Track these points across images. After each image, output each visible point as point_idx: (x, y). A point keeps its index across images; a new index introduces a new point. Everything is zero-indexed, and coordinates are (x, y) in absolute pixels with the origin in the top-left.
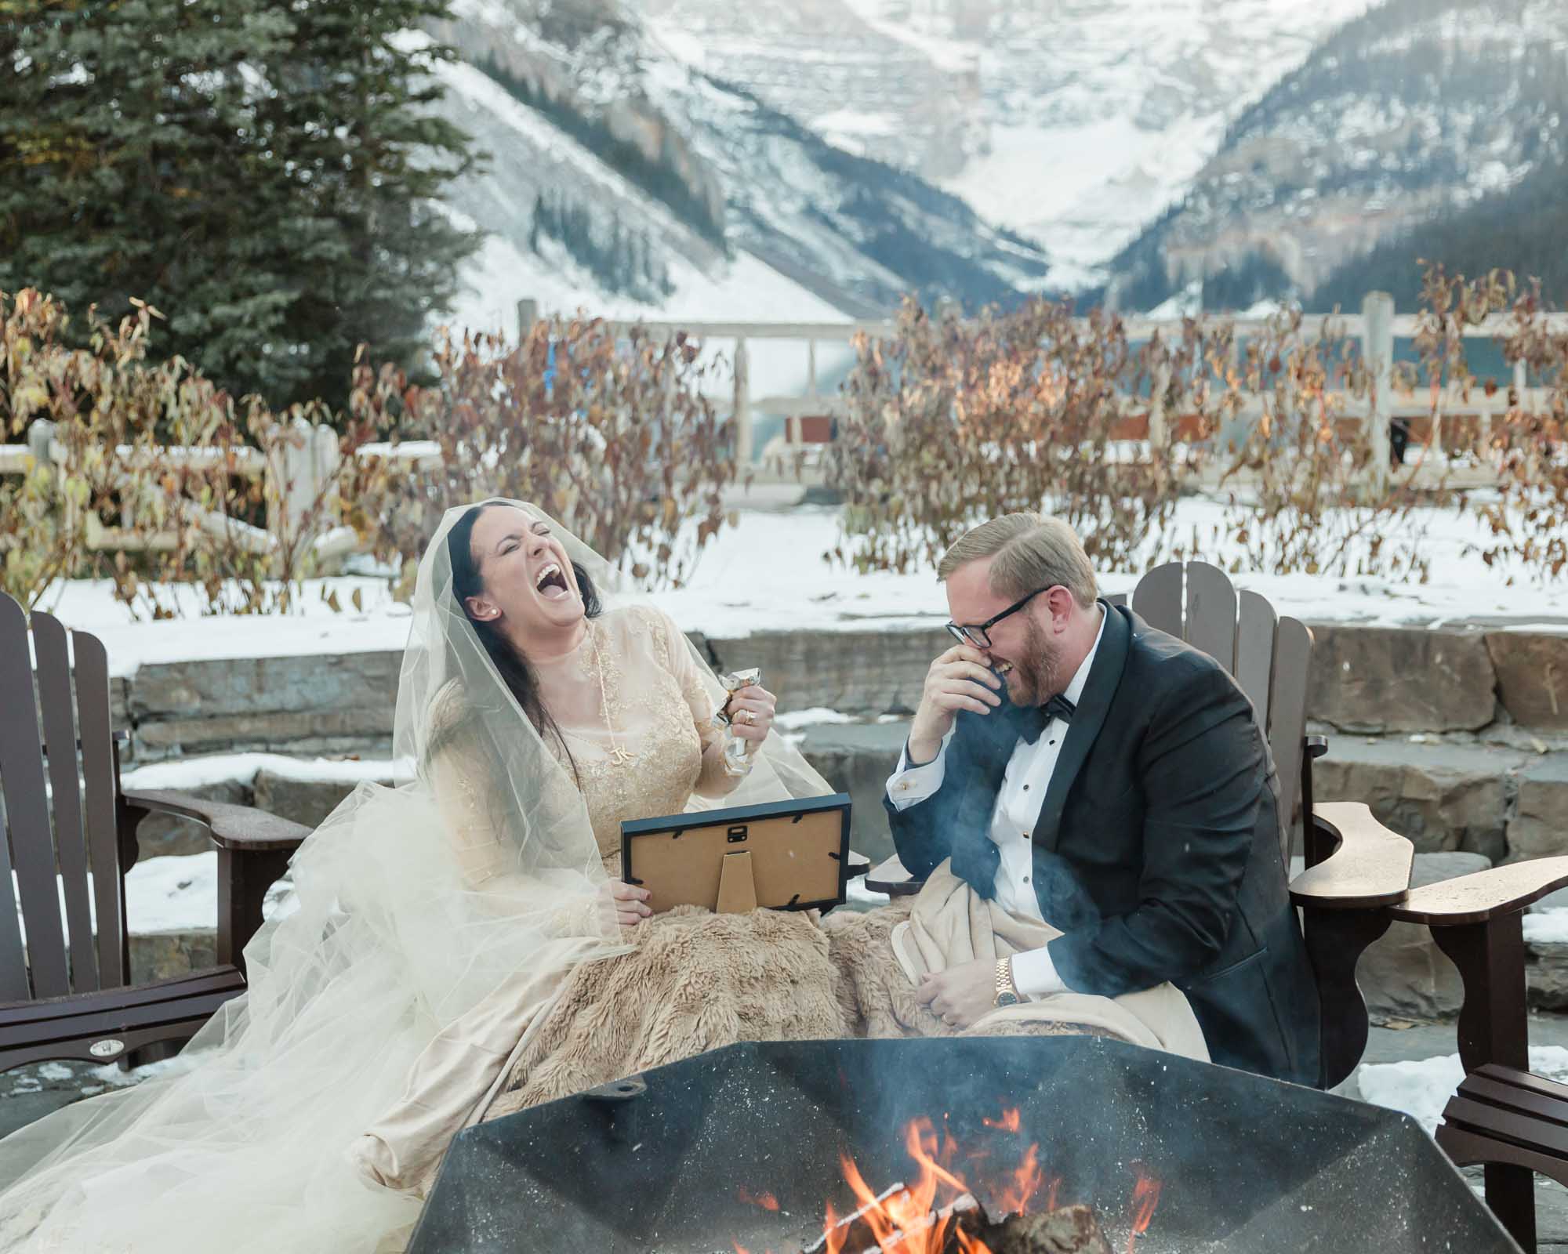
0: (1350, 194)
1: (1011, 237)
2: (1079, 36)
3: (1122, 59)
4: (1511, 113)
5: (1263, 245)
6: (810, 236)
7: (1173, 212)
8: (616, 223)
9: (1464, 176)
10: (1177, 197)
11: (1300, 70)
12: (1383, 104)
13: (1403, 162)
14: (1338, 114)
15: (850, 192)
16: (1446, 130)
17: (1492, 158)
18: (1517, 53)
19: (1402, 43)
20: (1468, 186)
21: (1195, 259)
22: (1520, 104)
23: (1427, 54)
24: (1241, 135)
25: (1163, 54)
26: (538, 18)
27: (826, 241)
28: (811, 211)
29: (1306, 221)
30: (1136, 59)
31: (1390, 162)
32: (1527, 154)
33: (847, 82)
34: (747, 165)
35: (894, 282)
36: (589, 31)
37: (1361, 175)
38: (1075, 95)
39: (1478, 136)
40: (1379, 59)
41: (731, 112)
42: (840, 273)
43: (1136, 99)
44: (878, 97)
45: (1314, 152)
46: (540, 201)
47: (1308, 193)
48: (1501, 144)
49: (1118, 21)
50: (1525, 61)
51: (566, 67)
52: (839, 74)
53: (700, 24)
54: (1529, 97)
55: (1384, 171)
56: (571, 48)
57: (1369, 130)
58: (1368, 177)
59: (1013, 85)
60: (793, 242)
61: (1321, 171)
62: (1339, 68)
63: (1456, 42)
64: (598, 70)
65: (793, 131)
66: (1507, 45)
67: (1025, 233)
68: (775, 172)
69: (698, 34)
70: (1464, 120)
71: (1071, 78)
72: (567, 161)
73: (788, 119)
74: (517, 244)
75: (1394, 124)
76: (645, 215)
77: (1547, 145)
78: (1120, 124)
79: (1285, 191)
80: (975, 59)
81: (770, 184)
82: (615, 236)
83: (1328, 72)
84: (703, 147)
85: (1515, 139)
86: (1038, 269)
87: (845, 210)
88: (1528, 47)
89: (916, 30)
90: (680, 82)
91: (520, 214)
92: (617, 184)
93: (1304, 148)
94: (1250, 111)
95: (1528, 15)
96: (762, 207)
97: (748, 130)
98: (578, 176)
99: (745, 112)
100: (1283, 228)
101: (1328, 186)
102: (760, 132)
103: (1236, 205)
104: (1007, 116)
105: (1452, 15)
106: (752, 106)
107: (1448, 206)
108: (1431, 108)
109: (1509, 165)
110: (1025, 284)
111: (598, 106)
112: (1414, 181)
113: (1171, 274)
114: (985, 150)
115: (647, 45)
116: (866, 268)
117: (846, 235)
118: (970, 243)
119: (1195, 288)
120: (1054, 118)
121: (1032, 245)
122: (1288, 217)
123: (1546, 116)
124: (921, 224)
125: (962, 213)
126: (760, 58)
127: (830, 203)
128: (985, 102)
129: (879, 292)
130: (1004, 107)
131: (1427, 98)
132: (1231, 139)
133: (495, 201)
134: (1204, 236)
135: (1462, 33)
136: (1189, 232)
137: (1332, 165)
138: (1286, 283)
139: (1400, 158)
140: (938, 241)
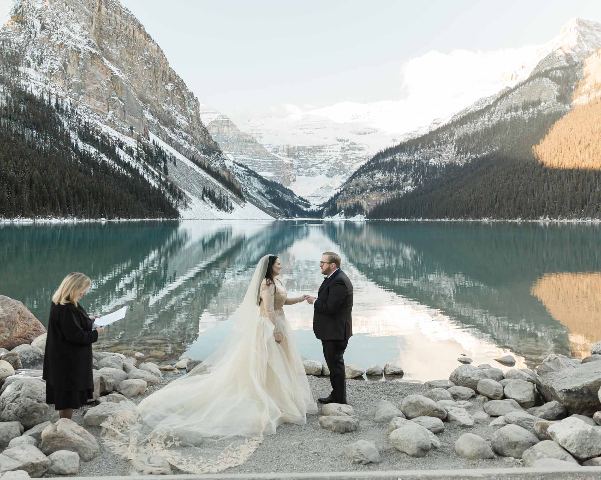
0: (377, 191)
1: (302, 199)
2: (315, 157)
3: (324, 162)
4: (412, 175)
5: (358, 202)
6: (259, 198)
7: (338, 195)
8: (221, 194)
9: (402, 188)
10: (339, 191)
11: (366, 165)
12: (384, 172)
13: (388, 185)
14: (374, 174)
15: (268, 189)
16: (398, 178)
17: (408, 185)
18: (413, 162)
19: (388, 160)
20: (403, 191)
21: (343, 205)
22: (414, 173)
23: (393, 162)
24: (354, 178)
25: (332, 161)
26: (203, 150)
27: (263, 199)
28: (259, 192)
29: (367, 197)
30: (327, 162)
31: (386, 185)
32: (416, 184)
33: (265, 165)
34: (245, 182)
35: (277, 208)
36: (214, 153)
37: (380, 187)
38: (314, 169)
39: (404, 180)
40: (383, 163)
41: (242, 171)
42: (265, 206)
43: (327, 170)
44: (272, 169)
45: (369, 182)
46: (204, 188)
47: (368, 191)
48: (410, 181)
49: (323, 154)
50: (415, 164)
51: (208, 160)
52: (263, 164)
53: (233, 153)
54: (416, 171)
55: (385, 187)
56: (209, 156)
57: (381, 178)
58: (381, 188)
59: (301, 167)
60: (255, 199)
61: (371, 186)
62: (374, 165)
63: (400, 159)
64: (215, 161)
65: (255, 175)
66: (411, 161)
67: (305, 198)
68: (252, 184)
69: (233, 154)
70: (402, 176)
71: (313, 166)
72: (210, 180)
73: (254, 172)
74: (199, 198)
75: (387, 177)
76: (227, 192)
77: (420, 182)
78: (323, 176)
79: (363, 190)
80: (292, 161)
81: (250, 187)
82: (220, 197)
83: (372, 165)
84: (237, 178)
85: (413, 181)
86: (308, 206)
87: (266, 192)
88: (415, 161)
89: (280, 155)
90: (231, 165)
91: (200, 191)
92: (220, 185)
93: (367, 181)
94: (355, 173)
95: (415, 154)
96: (249, 191)
97: (246, 175)
98: (212, 183)
99: (245, 171)
100: (363, 198)
101: (372, 190)
102: (248, 175)
103: (352, 193)
104: (299, 173)
105: (399, 154)
106: (247, 170)
107: (399, 194)
108: (395, 173)
109: (412, 186)
110: (305, 209)
111: (215, 169)
112: (391, 189)
113: (338, 207)
114: (294, 181)
115: (224, 156)
116: (271, 205)
117: (266, 198)
118: (293, 200)
119: (343, 211)
120: (309, 174)
121: (307, 201)
122: (364, 196)
123: (420, 176)
124: (283, 196)
125: (291, 193)
126: (246, 160)
127: (263, 191)
128: (294, 170)
129: (274, 210)
130: (298, 171)
131: (394, 171)
132: (351, 179)
133: (194, 188)
134: (345, 200)
135: (401, 158)
136: (342, 199)
137: (373, 185)
138: (364, 210)
139: (387, 184)
140: (286, 200)
